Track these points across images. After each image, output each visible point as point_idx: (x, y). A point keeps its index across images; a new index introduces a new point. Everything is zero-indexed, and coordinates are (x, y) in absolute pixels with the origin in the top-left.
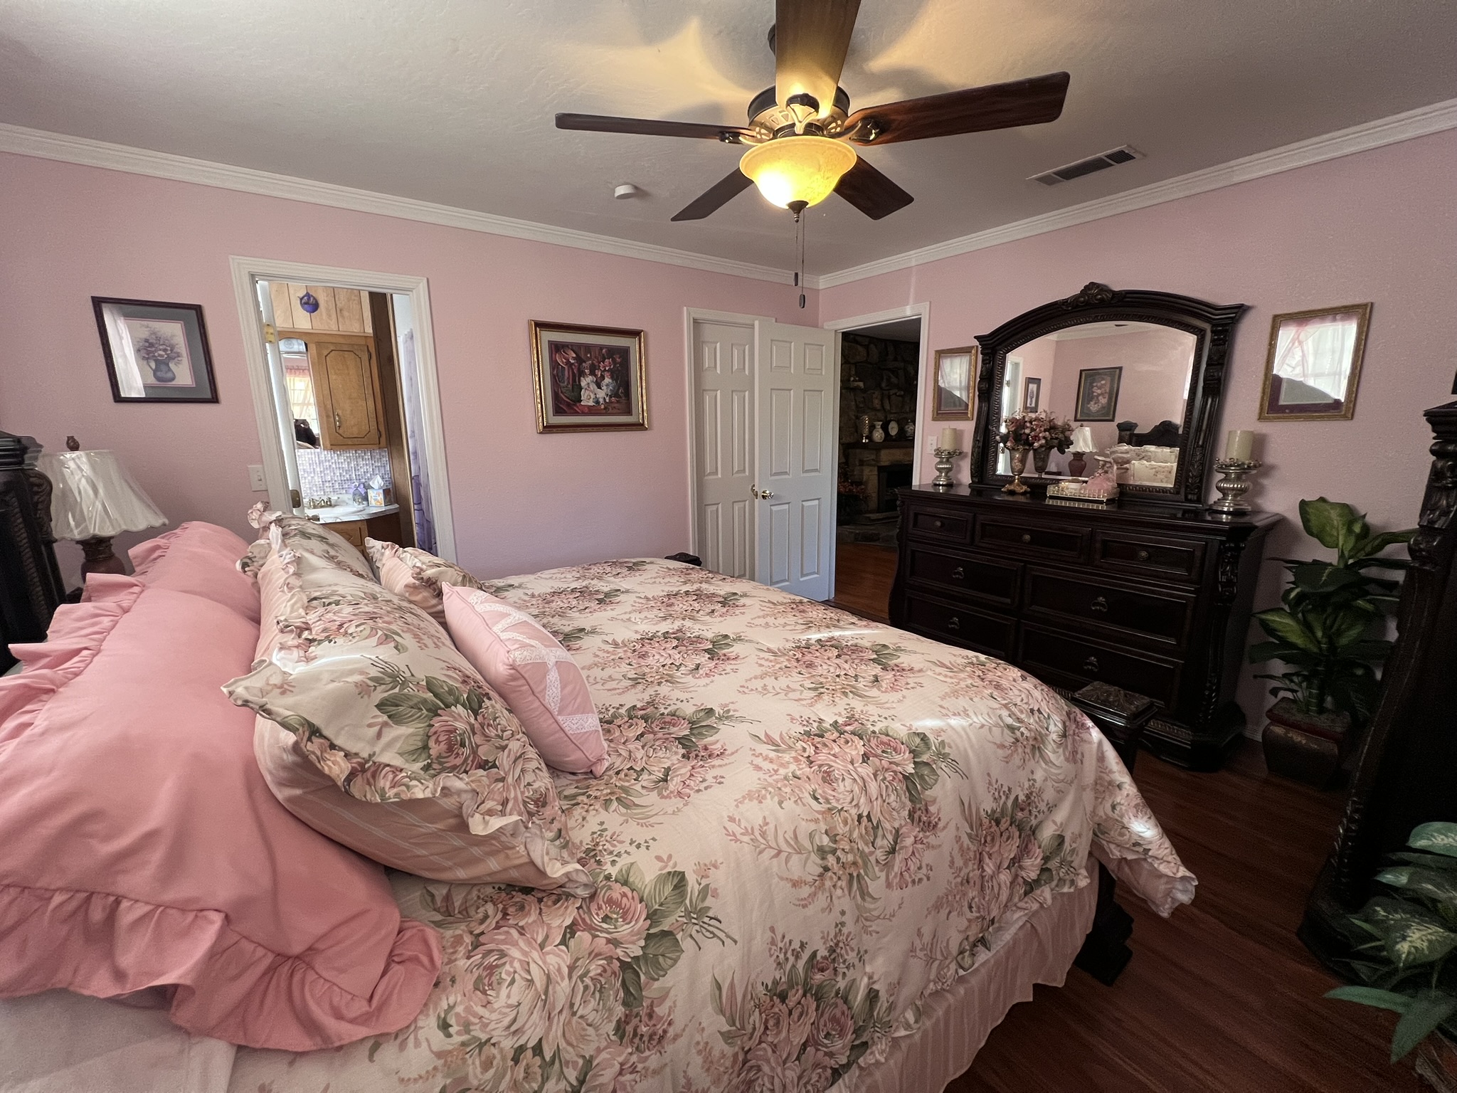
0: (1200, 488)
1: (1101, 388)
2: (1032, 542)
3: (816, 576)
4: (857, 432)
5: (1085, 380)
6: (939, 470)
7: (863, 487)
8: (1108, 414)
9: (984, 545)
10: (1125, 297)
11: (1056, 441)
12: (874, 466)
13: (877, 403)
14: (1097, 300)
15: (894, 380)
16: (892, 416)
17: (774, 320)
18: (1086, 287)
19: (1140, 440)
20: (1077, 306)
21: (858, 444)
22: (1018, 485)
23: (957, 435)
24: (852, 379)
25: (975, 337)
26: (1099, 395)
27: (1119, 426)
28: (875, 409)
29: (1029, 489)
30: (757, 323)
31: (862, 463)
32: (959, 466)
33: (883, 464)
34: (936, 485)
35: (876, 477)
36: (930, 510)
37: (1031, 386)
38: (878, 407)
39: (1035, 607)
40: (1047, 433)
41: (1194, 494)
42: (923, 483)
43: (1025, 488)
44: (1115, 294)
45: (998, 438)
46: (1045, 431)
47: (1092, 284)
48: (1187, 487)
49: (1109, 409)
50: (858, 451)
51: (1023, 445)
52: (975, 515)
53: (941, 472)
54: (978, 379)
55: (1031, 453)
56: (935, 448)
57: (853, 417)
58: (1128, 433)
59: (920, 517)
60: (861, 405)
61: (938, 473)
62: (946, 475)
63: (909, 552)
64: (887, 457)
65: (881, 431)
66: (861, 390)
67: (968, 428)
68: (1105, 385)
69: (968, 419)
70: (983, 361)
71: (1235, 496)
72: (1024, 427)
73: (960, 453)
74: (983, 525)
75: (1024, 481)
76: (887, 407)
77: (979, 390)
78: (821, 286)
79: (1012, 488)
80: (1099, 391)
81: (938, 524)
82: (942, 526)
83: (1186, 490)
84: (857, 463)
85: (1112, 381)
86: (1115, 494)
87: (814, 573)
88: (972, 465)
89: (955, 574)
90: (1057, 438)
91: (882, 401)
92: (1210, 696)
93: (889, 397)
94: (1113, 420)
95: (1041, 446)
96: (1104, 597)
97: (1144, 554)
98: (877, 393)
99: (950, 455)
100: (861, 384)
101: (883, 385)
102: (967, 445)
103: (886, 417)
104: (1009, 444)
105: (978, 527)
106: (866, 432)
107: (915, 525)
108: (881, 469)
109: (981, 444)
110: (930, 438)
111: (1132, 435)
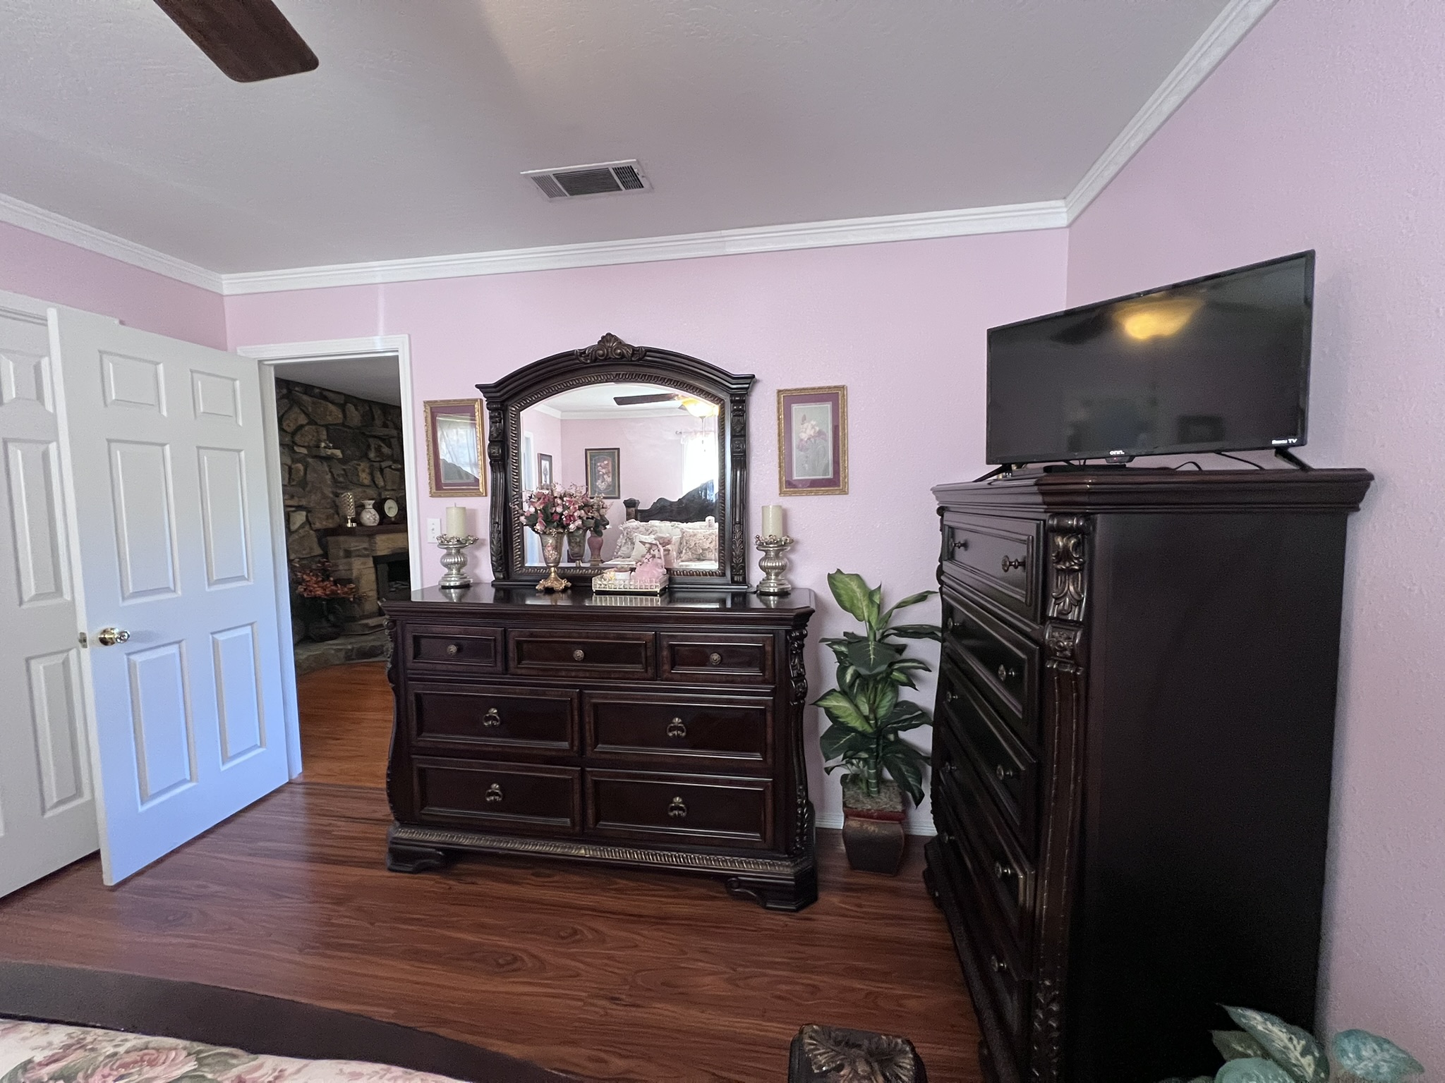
0: (744, 568)
1: (603, 467)
2: (586, 659)
3: (260, 750)
4: (338, 514)
5: (591, 460)
6: (447, 565)
7: (353, 586)
8: (613, 491)
9: (523, 672)
10: (645, 355)
11: (593, 521)
12: (367, 556)
13: (365, 477)
14: (616, 354)
15: (386, 450)
16: (387, 493)
17: (117, 322)
18: (603, 337)
19: (645, 516)
20: (596, 360)
21: (340, 530)
22: (556, 579)
23: (468, 517)
24: (323, 445)
25: (477, 386)
26: (604, 474)
27: (625, 502)
28: (363, 485)
29: (569, 584)
30: (52, 314)
31: (348, 554)
32: (475, 557)
33: (379, 553)
34: (444, 587)
35: (373, 570)
36: (437, 629)
37: (543, 462)
38: (367, 482)
39: (601, 747)
40: (583, 511)
41: (739, 575)
42: (425, 587)
43: (564, 583)
44: (635, 350)
45: (522, 519)
46: (580, 508)
47: (609, 334)
48: (732, 568)
49: (615, 486)
50: (341, 538)
51: (556, 528)
52: (505, 631)
53: (450, 569)
54: (487, 442)
55: (565, 538)
56: (439, 534)
57: (331, 495)
58: (633, 509)
59: (423, 641)
60: (341, 479)
61: (446, 571)
62: (459, 570)
63: (412, 698)
64: (384, 545)
65: (373, 511)
66: (339, 460)
67: (482, 506)
68: (607, 464)
69: (480, 495)
70: (491, 418)
71: (777, 575)
72: (554, 505)
73: (475, 541)
74: (519, 644)
75: (562, 574)
76: (381, 483)
77: (490, 457)
78: (226, 291)
79: (548, 584)
80: (604, 471)
81: (453, 649)
82: (459, 650)
83: (732, 571)
84: (342, 554)
85: (613, 461)
86: (665, 581)
87: (255, 747)
88: (492, 555)
89: (487, 719)
90: (593, 518)
91: (372, 474)
92: (802, 814)
93: (381, 470)
94: (618, 498)
95: (578, 528)
96: (679, 718)
97: (715, 657)
98: (364, 465)
99: (461, 544)
100: (338, 453)
101: (372, 455)
102: (484, 529)
103: (380, 495)
104: (538, 527)
105: (511, 646)
106: (351, 513)
107: (417, 655)
108: (377, 560)
109: (501, 528)
110: (430, 521)
111: (637, 511)
